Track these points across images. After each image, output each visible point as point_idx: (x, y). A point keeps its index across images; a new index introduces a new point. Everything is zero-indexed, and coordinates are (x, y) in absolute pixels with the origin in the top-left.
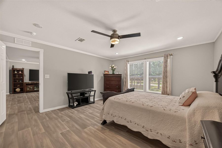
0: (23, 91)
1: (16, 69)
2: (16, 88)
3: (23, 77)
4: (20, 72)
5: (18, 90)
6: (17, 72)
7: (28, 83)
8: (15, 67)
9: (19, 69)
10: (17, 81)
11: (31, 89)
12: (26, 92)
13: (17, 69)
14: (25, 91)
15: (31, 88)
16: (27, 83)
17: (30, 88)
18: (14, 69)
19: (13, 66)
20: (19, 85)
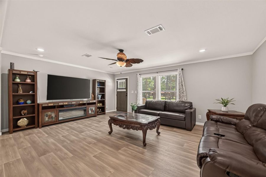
0: (34, 124)
1: (19, 72)
2: (19, 119)
3: (34, 92)
4: (28, 81)
5: (23, 122)
6: (19, 78)
7: (47, 105)
8: (16, 68)
9: (26, 73)
10: (22, 101)
11: (52, 117)
12: (43, 126)
13: (22, 73)
14: (40, 124)
15: (53, 115)
16: (43, 105)
17: (50, 117)
18: (14, 72)
19: (12, 65)
20: (26, 112)
